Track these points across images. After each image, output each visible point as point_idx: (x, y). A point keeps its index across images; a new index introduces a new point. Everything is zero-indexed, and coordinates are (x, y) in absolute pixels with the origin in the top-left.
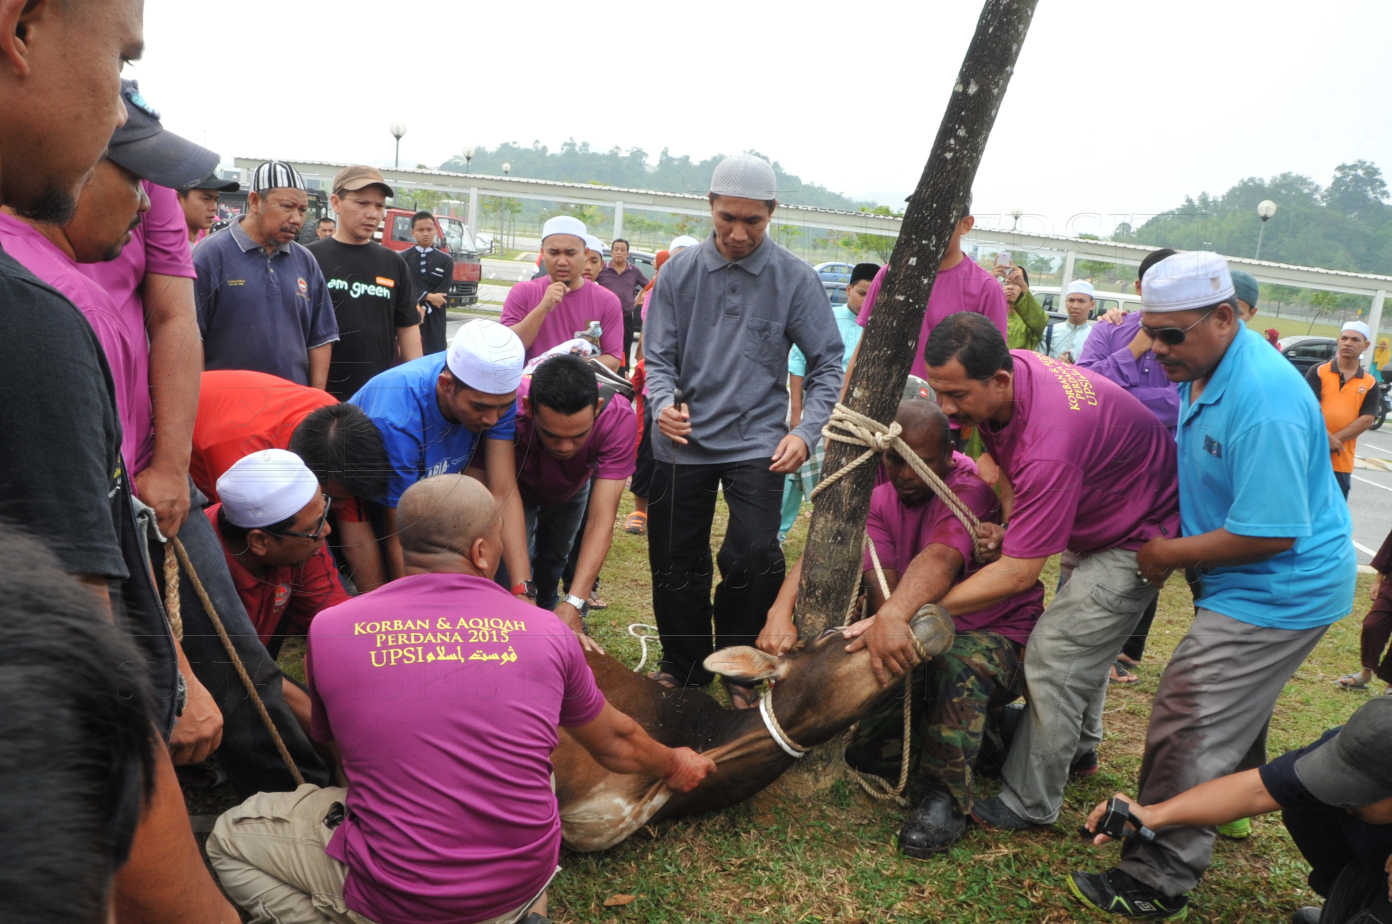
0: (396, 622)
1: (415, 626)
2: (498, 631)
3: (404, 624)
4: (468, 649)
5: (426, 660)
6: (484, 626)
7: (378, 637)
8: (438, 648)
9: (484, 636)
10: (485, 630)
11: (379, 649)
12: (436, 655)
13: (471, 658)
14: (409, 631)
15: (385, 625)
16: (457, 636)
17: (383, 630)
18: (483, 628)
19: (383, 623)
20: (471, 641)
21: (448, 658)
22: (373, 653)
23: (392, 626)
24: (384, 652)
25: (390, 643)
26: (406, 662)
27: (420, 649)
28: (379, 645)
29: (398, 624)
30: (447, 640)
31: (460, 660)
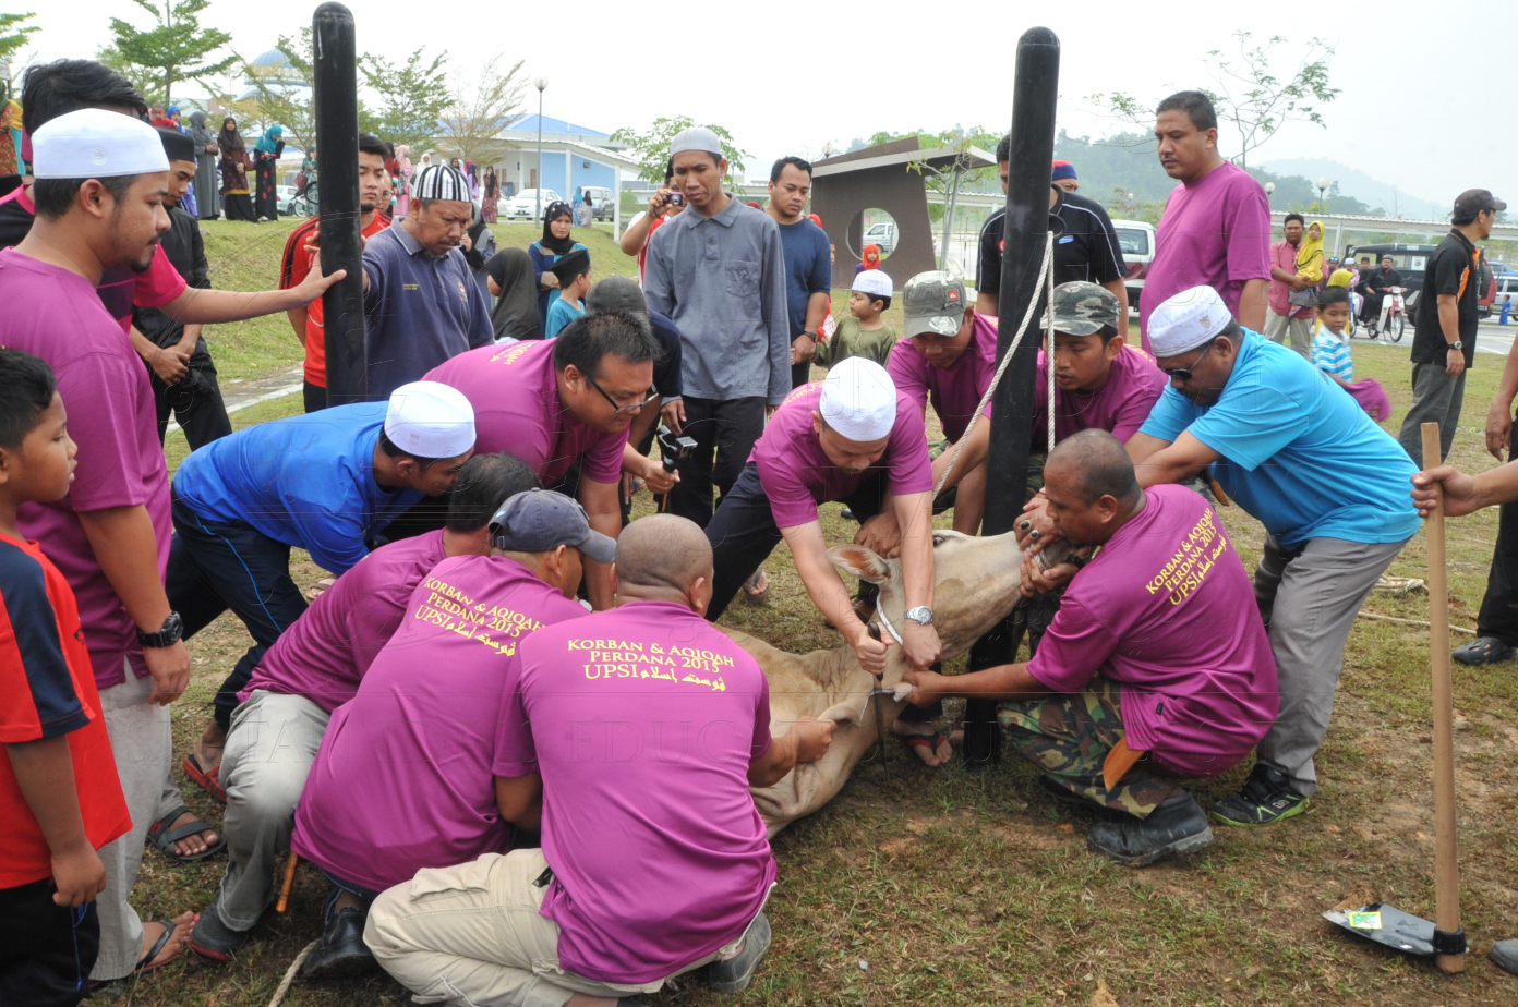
0: (610, 641)
1: (629, 646)
2: (710, 663)
3: (618, 644)
4: (681, 672)
5: (641, 676)
6: (696, 655)
7: (593, 653)
8: (652, 668)
9: (696, 663)
10: (698, 659)
11: (593, 664)
12: (651, 673)
13: (685, 679)
14: (623, 651)
15: (600, 643)
16: (670, 660)
17: (598, 647)
18: (695, 658)
19: (598, 641)
20: (685, 665)
21: (662, 677)
22: (587, 667)
23: (606, 644)
24: (598, 666)
25: (604, 659)
26: (620, 675)
27: (634, 666)
28: (593, 659)
29: (612, 643)
30: (661, 662)
31: (673, 681)
